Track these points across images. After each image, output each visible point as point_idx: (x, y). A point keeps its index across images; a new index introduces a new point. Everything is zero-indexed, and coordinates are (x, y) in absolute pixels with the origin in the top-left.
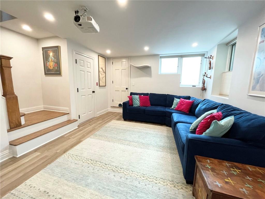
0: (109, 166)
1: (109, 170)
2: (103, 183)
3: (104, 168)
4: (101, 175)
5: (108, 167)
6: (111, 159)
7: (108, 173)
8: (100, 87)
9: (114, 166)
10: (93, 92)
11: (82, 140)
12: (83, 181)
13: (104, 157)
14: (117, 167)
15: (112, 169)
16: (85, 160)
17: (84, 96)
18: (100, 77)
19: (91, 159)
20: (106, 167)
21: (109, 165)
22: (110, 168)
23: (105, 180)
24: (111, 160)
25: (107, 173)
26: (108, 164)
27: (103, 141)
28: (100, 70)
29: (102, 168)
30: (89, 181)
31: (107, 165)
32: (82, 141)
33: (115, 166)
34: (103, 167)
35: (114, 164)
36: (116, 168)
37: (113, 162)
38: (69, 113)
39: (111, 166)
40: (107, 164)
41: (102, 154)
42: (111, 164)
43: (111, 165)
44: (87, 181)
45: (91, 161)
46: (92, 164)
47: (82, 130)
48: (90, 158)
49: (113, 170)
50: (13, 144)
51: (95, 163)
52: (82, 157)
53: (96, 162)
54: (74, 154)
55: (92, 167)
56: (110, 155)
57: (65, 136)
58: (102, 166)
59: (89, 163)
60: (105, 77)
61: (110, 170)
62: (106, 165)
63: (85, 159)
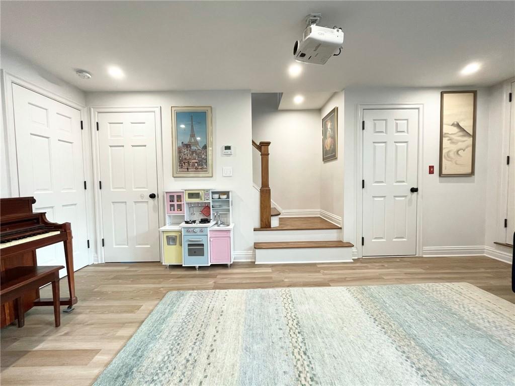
0: (305, 362)
1: (295, 366)
2: (260, 372)
3: (293, 355)
4: (275, 359)
5: (301, 360)
6: (326, 355)
7: (286, 370)
8: (441, 178)
9: (313, 372)
10: (414, 190)
11: (331, 284)
12: (251, 340)
13: (323, 338)
14: (315, 379)
15: (300, 372)
16: (290, 316)
17: (382, 199)
18: (444, 151)
19: (300, 321)
20: (298, 357)
21: (309, 358)
22: (302, 365)
23: (266, 372)
24: (323, 356)
25: (286, 368)
26: (308, 356)
27: (361, 310)
28: (444, 131)
29: (291, 352)
30: (255, 347)
31: (304, 357)
32: (330, 286)
33: (314, 375)
34: (296, 351)
35: (318, 370)
36: (309, 379)
37: (323, 363)
38: (341, 228)
39: (308, 366)
40: (308, 353)
41: (326, 331)
42: (312, 362)
43: (310, 362)
44: (255, 344)
45: (295, 324)
46: (291, 328)
47: (354, 269)
48: (301, 319)
49: (299, 376)
50: (257, 246)
51: (297, 332)
52: (294, 308)
53: (299, 333)
54: (292, 296)
55: (284, 333)
56: (336, 346)
57: (318, 266)
58: (296, 347)
59: (290, 325)
60: (470, 149)
61: (296, 370)
62: (305, 354)
63: (293, 315)
